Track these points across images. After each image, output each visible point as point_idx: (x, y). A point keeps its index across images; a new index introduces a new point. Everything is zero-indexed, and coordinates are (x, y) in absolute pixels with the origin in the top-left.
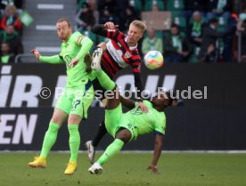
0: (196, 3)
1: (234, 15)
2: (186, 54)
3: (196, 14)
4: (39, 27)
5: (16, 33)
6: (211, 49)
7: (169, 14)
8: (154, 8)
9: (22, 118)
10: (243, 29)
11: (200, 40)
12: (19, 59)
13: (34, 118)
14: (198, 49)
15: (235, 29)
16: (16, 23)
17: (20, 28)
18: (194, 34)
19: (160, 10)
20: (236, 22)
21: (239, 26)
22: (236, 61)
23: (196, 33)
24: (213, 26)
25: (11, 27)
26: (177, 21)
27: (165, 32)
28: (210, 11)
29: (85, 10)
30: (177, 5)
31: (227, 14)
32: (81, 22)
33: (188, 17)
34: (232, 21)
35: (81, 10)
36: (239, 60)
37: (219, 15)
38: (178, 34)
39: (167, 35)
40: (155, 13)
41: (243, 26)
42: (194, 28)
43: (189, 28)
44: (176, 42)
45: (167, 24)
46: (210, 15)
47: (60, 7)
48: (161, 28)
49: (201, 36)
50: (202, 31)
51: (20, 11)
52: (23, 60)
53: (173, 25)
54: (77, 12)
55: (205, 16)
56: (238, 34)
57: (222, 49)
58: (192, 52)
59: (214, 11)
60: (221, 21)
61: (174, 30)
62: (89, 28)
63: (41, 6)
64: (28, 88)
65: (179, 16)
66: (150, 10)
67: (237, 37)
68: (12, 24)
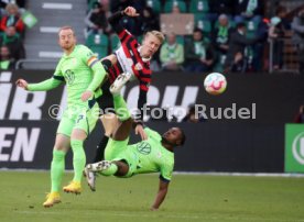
0: (222, 5)
1: (265, 20)
2: (209, 62)
3: (223, 17)
4: (43, 29)
5: (17, 35)
6: (238, 57)
7: (191, 16)
8: (175, 9)
9: (22, 132)
10: (275, 36)
11: (226, 47)
12: (20, 66)
13: (36, 132)
14: (224, 57)
15: (266, 35)
16: (17, 24)
17: (22, 29)
18: (220, 40)
19: (181, 12)
20: (268, 28)
21: (271, 32)
22: (267, 71)
23: (222, 39)
24: (241, 32)
25: (12, 29)
26: (201, 25)
27: (186, 36)
28: (239, 14)
29: (97, 10)
30: (201, 6)
31: (257, 18)
32: (92, 25)
33: (213, 21)
34: (262, 27)
35: (92, 11)
36: (271, 70)
37: (249, 19)
38: (201, 40)
39: (189, 40)
40: (176, 15)
41: (275, 32)
42: (220, 33)
43: (214, 33)
44: (199, 49)
45: (189, 29)
46: (238, 19)
47: (68, 6)
48: (182, 33)
49: (227, 43)
50: (229, 37)
51: (22, 10)
52: (25, 66)
53: (196, 29)
54: (87, 13)
55: (233, 19)
56: (270, 40)
57: (251, 57)
58: (217, 61)
59: (243, 14)
60: (251, 26)
61: (197, 35)
62: (101, 31)
63: (47, 6)
64: (30, 98)
65: (203, 19)
66: (170, 11)
67: (269, 44)
68: (13, 25)
